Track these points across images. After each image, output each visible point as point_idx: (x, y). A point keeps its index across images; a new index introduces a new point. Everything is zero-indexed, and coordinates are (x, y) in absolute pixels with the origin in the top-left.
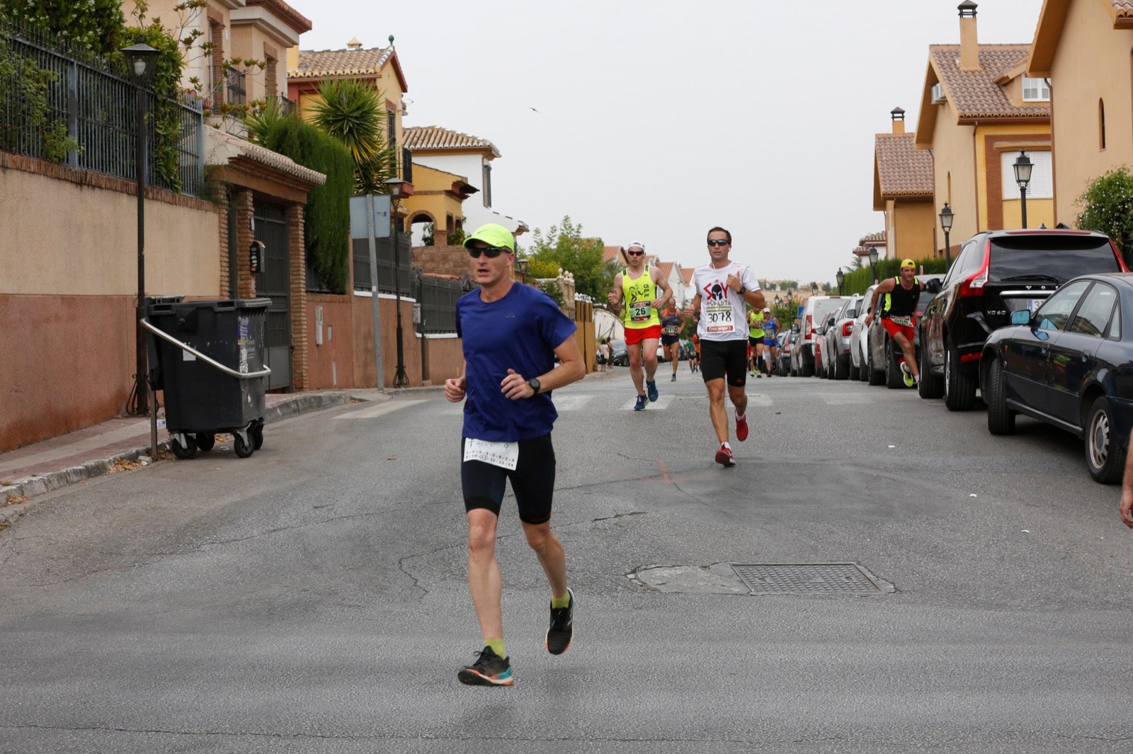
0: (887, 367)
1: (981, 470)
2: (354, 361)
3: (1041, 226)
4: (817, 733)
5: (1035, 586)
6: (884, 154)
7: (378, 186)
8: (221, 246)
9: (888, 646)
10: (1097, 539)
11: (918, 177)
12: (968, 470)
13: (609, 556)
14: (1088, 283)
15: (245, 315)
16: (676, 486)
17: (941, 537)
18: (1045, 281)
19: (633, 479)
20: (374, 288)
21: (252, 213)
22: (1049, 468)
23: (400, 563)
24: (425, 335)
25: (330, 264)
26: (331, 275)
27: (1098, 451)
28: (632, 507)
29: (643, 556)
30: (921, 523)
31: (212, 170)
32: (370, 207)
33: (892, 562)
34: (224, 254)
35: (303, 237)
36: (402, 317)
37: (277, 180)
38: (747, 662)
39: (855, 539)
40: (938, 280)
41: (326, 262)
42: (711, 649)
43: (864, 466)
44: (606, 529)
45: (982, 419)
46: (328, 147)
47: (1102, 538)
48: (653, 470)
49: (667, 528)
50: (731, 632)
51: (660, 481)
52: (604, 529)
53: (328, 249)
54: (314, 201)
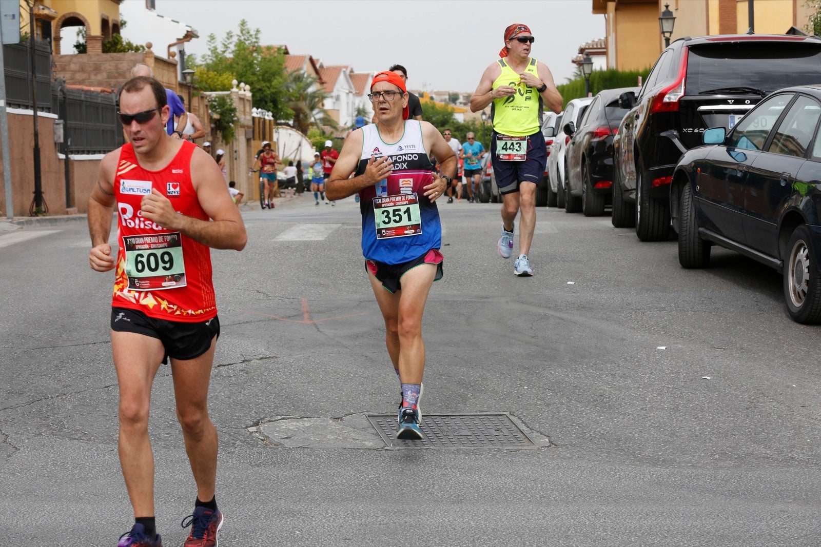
0: (584, 191)
1: (664, 308)
5: (711, 440)
9: (531, 507)
12: (650, 308)
13: (230, 406)
14: (790, 97)
16: (316, 326)
17: (609, 384)
18: (749, 94)
19: (269, 320)
22: (743, 307)
24: (70, 156)
27: (797, 287)
28: (263, 351)
29: (269, 406)
30: (587, 369)
33: (550, 413)
36: (40, 136)
38: (366, 525)
39: (511, 387)
40: (633, 93)
42: (329, 511)
44: (229, 376)
45: (672, 250)
47: (794, 386)
48: (293, 309)
49: (300, 375)
50: (355, 491)
51: (298, 321)
52: (228, 376)
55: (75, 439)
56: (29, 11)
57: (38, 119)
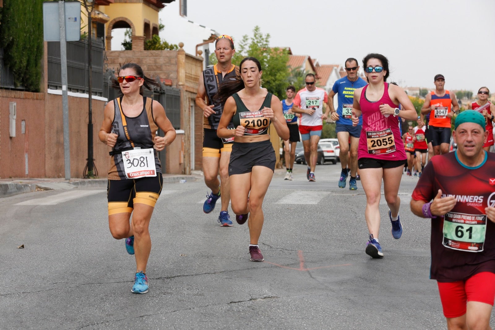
2: (47, 153)
16: (310, 274)
19: (272, 267)
20: (64, 87)
25: (25, 64)
26: (25, 73)
28: (266, 292)
32: (62, 13)
36: (93, 115)
41: (21, 62)
48: (291, 258)
49: (295, 312)
51: (296, 269)
52: (238, 311)
53: (23, 50)
54: (10, 5)
56: (87, 15)
57: (93, 101)
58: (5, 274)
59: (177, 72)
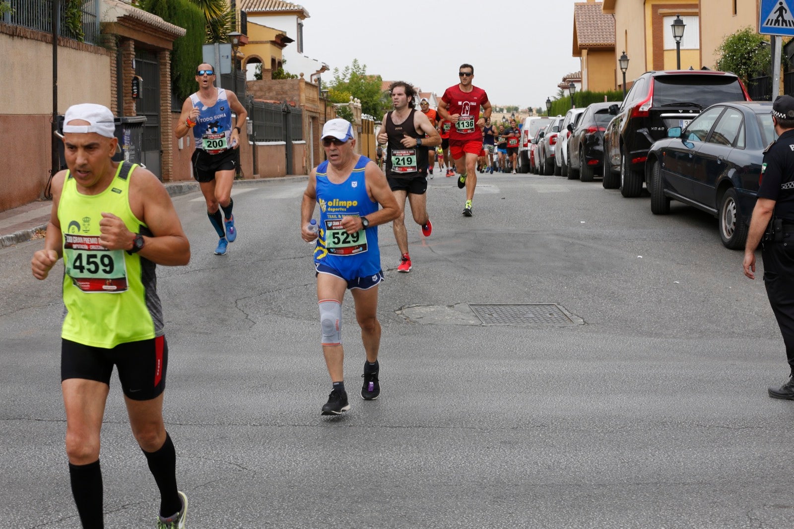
0: (581, 167)
1: (645, 239)
3: (690, 68)
4: (528, 423)
5: (683, 321)
6: (580, 17)
7: (223, 37)
8: (112, 80)
9: (578, 362)
10: (726, 288)
11: (605, 33)
12: (637, 239)
14: (721, 109)
15: (128, 127)
16: (431, 249)
17: (617, 286)
18: (692, 107)
21: (134, 56)
22: (694, 238)
23: (236, 302)
24: (256, 143)
27: (728, 226)
29: (407, 298)
30: (602, 276)
31: (106, 26)
32: (217, 52)
33: (582, 303)
34: (114, 85)
35: (170, 74)
37: (151, 33)
38: (480, 373)
39: (556, 287)
40: (617, 105)
42: (454, 363)
43: (563, 235)
45: (647, 203)
46: (188, 10)
47: (730, 287)
50: (468, 351)
53: (187, 82)
54: (178, 48)
55: (289, 317)
58: (196, 254)
59: (299, 95)
